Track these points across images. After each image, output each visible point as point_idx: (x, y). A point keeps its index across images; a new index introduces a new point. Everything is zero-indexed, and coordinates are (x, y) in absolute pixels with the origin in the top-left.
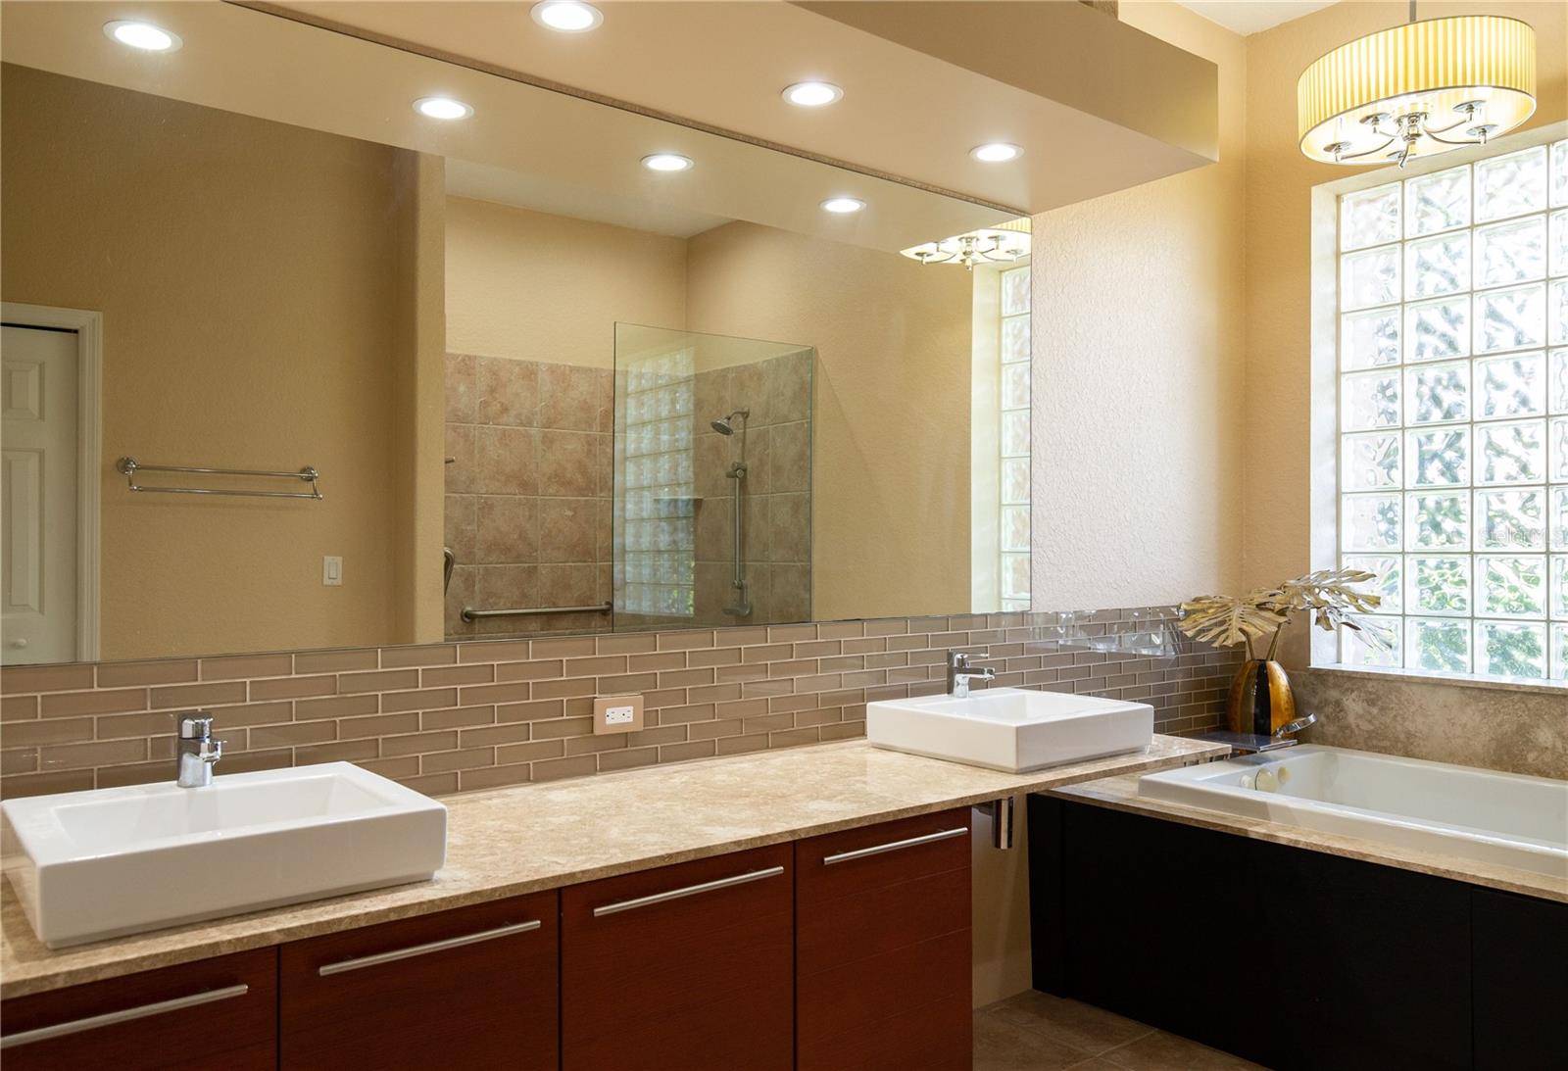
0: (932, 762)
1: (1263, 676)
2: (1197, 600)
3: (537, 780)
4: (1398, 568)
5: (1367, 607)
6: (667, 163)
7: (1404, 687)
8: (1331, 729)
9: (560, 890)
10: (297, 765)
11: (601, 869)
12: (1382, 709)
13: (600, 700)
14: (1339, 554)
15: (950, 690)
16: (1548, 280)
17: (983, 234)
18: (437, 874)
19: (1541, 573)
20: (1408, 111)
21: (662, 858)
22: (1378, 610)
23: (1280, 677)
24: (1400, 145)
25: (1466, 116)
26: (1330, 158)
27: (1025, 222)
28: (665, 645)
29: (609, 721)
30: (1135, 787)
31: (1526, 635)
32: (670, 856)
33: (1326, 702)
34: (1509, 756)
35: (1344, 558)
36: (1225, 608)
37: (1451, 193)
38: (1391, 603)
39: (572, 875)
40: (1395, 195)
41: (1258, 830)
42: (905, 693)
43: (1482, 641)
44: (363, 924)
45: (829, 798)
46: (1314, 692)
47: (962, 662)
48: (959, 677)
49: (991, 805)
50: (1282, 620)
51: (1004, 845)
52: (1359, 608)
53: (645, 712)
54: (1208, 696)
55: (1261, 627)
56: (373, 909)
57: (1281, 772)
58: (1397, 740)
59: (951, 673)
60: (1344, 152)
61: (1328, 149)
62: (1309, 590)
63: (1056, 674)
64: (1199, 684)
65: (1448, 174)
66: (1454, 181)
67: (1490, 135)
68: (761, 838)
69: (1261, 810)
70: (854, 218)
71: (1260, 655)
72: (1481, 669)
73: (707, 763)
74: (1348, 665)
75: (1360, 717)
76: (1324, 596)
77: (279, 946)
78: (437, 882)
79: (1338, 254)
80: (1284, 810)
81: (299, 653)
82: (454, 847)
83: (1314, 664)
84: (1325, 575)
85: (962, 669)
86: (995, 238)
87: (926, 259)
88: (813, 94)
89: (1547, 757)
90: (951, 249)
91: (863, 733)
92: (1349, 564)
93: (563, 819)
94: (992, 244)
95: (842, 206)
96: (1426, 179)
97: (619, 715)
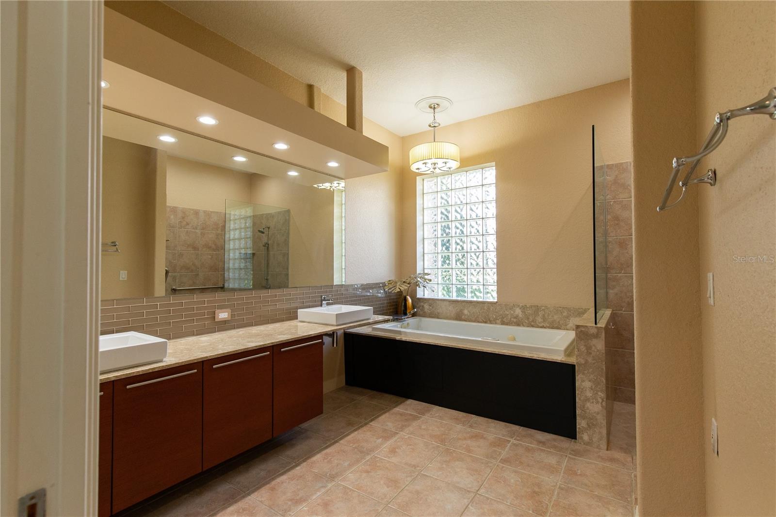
0: (315, 324)
1: (405, 300)
2: (389, 281)
3: (197, 335)
4: (437, 272)
5: (428, 282)
6: (240, 159)
7: (437, 302)
8: (421, 313)
9: (203, 361)
10: (116, 333)
11: (215, 355)
12: (433, 307)
13: (217, 311)
14: (424, 269)
15: (321, 306)
16: (467, 204)
17: (335, 182)
18: (164, 360)
19: (466, 273)
20: (433, 162)
21: (234, 351)
22: (431, 283)
23: (410, 300)
24: (432, 170)
25: (444, 165)
26: (417, 171)
27: (343, 181)
28: (237, 295)
29: (220, 317)
30: (371, 329)
31: (463, 288)
32: (236, 351)
33: (420, 306)
34: (459, 317)
35: (425, 270)
36: (396, 283)
37: (447, 180)
38: (435, 281)
39: (207, 357)
40: (436, 180)
41: (398, 338)
42: (309, 307)
43: (455, 289)
44: (141, 373)
45: (284, 335)
46: (418, 304)
47: (325, 298)
48: (324, 302)
49: (331, 335)
50: (409, 285)
51: (335, 346)
52: (427, 282)
53: (231, 314)
54: (392, 305)
55: (404, 288)
56: (144, 369)
57: (408, 324)
58: (436, 314)
59: (322, 301)
60: (420, 170)
61: (417, 169)
62: (416, 278)
63: (352, 301)
64: (390, 303)
65: (447, 176)
66: (448, 178)
67: (451, 170)
68: (263, 345)
69: (399, 332)
70: (295, 177)
71: (404, 295)
72: (454, 297)
73: (250, 328)
74: (426, 296)
75: (428, 309)
76: (419, 279)
77: (113, 381)
78: (164, 361)
79: (423, 194)
80: (405, 333)
81: (116, 300)
82: (170, 353)
83: (418, 297)
84: (420, 274)
85: (325, 300)
86: (338, 183)
87: (320, 187)
88: (281, 146)
89: (466, 317)
90: (327, 185)
91: (297, 318)
92: (426, 271)
93: (204, 344)
94: (338, 185)
95: (293, 173)
96: (442, 177)
97: (223, 315)
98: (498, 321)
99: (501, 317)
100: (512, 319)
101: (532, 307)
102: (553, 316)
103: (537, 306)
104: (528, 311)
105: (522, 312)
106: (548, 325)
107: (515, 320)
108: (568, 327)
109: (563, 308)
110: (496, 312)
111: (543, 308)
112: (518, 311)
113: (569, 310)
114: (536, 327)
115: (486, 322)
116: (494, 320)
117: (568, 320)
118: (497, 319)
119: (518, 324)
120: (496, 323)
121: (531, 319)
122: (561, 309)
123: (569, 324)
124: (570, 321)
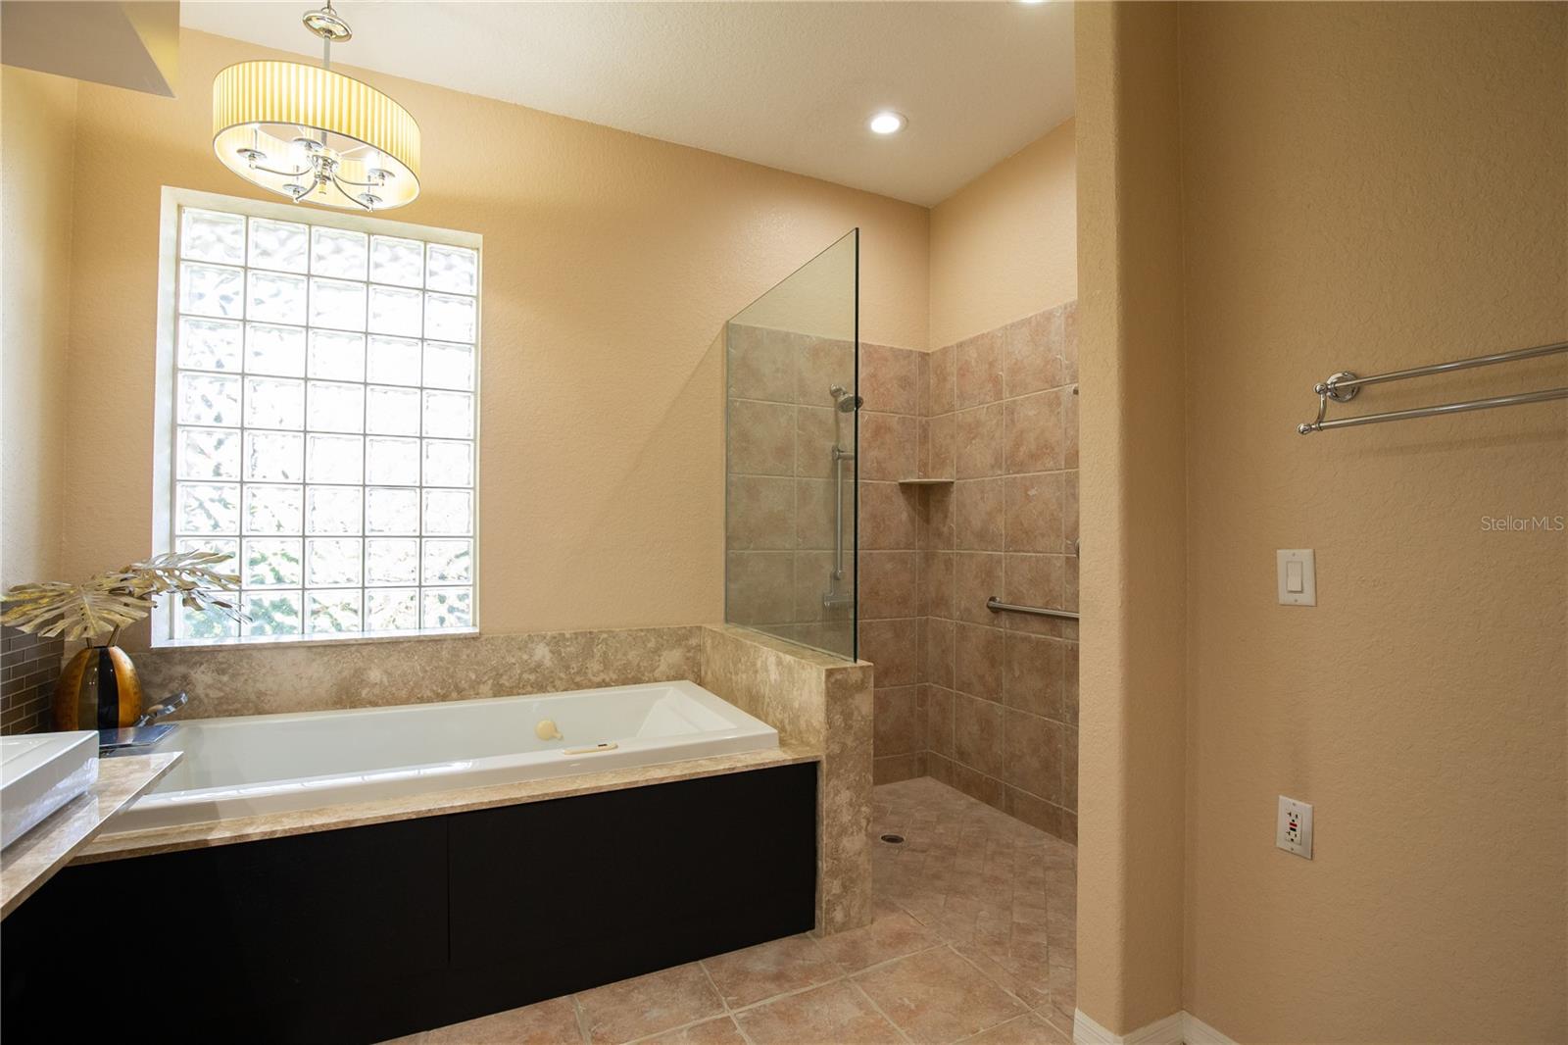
1: (106, 662)
5: (230, 585)
7: (256, 653)
12: (233, 675)
23: (124, 662)
33: (172, 679)
34: (346, 697)
35: (179, 541)
36: (64, 595)
46: (157, 671)
54: (27, 696)
58: (248, 700)
62: (169, 572)
64: (18, 685)
75: (209, 686)
83: (156, 644)
89: (377, 691)
98: (485, 688)
99: (494, 673)
100: (526, 676)
101: (577, 638)
102: (625, 654)
103: (590, 633)
104: (568, 649)
105: (551, 651)
106: (614, 677)
107: (532, 677)
108: (657, 674)
109: (648, 630)
110: (478, 664)
111: (605, 636)
112: (542, 653)
113: (658, 633)
114: (590, 687)
115: (444, 698)
116: (472, 687)
117: (657, 658)
118: (479, 683)
119: (540, 687)
120: (478, 695)
121: (575, 666)
122: (643, 634)
123: (659, 666)
124: (662, 658)
